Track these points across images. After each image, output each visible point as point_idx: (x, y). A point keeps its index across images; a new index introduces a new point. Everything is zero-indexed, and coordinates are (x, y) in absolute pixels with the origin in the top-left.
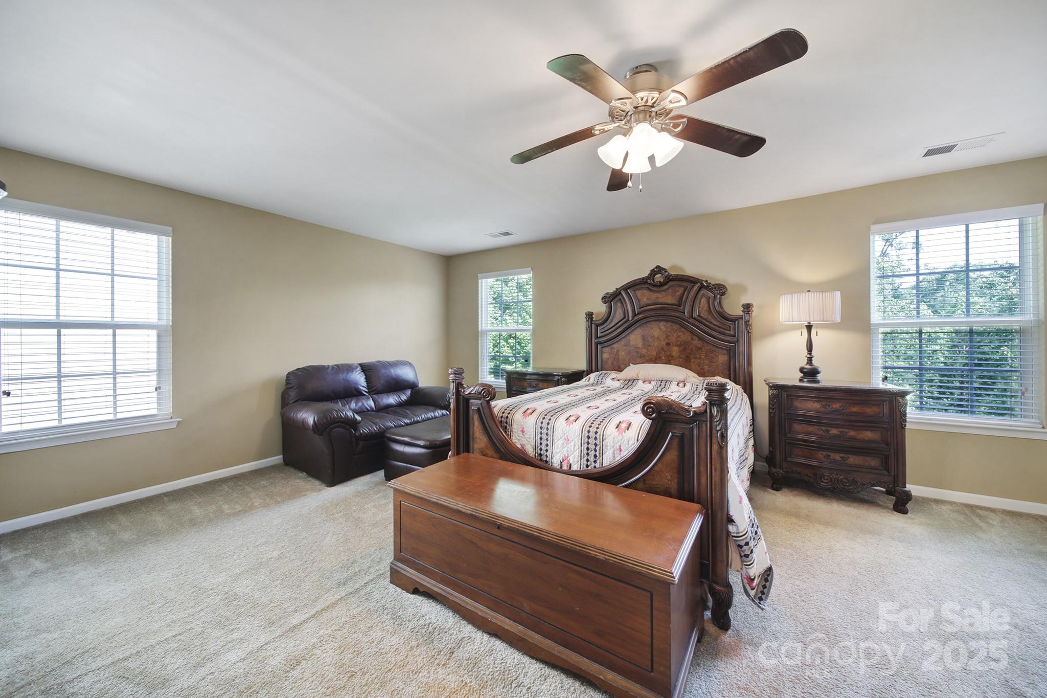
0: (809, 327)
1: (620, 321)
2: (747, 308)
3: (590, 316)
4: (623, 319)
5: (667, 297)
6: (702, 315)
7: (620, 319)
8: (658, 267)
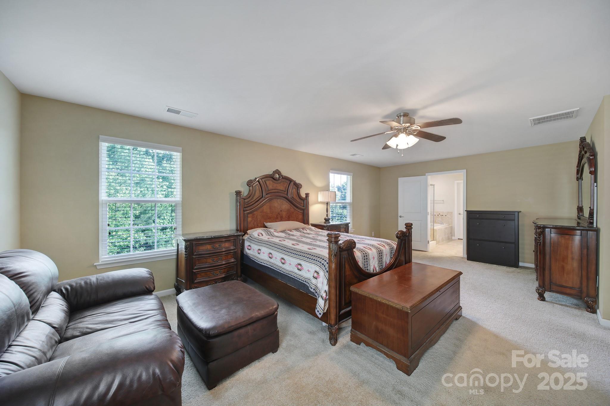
0: (327, 203)
1: (258, 198)
2: (307, 195)
3: (238, 193)
4: (259, 197)
5: (281, 187)
6: (294, 197)
7: (258, 197)
8: (277, 170)
